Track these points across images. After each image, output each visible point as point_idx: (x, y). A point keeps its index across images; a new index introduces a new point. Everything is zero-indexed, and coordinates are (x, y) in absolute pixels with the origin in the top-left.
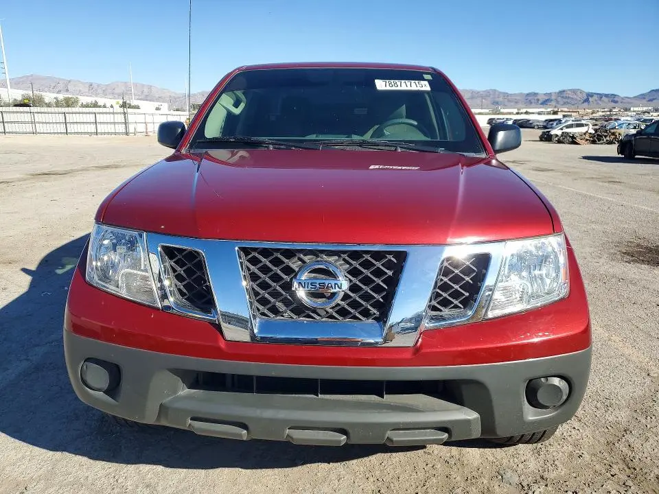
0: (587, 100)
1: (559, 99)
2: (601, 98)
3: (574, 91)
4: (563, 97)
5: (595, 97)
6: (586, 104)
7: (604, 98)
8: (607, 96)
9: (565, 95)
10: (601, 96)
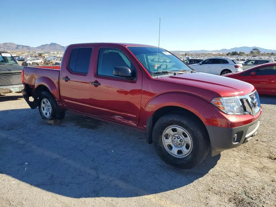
0: (17, 48)
1: (5, 47)
2: (23, 47)
3: (11, 44)
4: (6, 46)
5: (21, 47)
6: (17, 50)
7: (24, 48)
8: (25, 46)
9: (7, 45)
10: (23, 46)
